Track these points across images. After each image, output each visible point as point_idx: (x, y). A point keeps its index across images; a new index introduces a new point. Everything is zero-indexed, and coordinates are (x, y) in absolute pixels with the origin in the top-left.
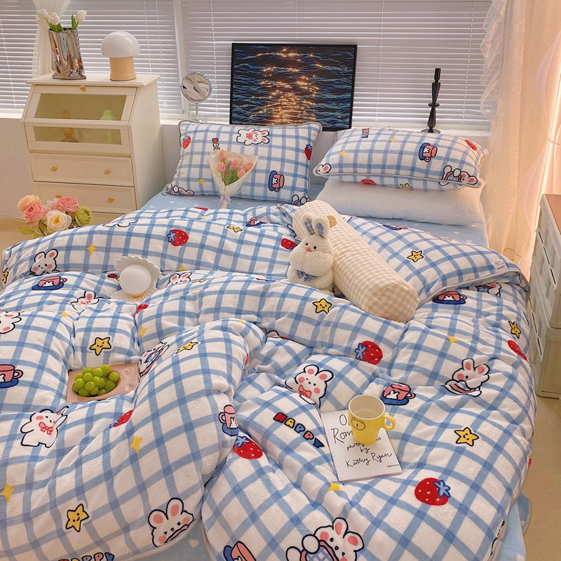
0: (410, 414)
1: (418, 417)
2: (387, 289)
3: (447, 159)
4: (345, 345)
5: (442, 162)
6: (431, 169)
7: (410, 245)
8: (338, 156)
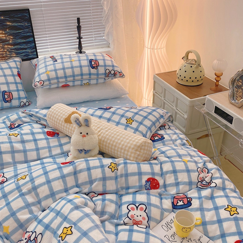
0: (196, 210)
1: (201, 209)
2: (142, 145)
3: (105, 66)
4: (138, 184)
5: (103, 68)
6: (99, 73)
7: (122, 116)
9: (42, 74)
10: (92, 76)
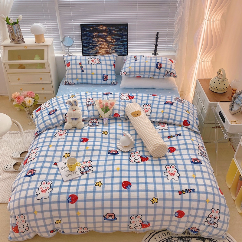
3: (166, 68)
5: (164, 69)
6: (161, 72)
8: (129, 68)
9: (126, 68)
10: (156, 73)
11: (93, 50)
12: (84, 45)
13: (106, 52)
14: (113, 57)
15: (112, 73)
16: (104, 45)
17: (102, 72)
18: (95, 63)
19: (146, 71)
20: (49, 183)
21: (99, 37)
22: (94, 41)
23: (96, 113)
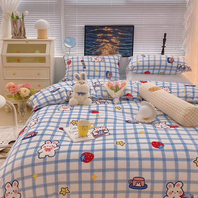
6: (173, 66)
8: (136, 63)
9: (134, 63)
10: (167, 67)
11: (96, 51)
12: (87, 45)
13: (109, 53)
14: (117, 57)
15: (116, 70)
16: (108, 45)
17: (105, 69)
18: (98, 60)
19: (156, 65)
20: (56, 143)
21: (103, 38)
22: (98, 42)
23: (105, 94)
